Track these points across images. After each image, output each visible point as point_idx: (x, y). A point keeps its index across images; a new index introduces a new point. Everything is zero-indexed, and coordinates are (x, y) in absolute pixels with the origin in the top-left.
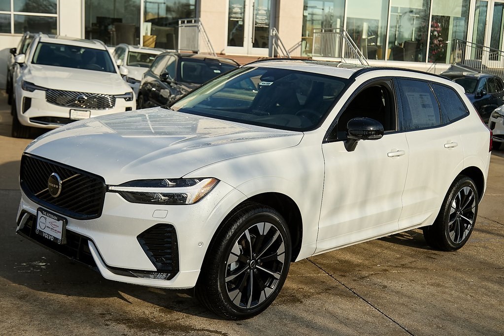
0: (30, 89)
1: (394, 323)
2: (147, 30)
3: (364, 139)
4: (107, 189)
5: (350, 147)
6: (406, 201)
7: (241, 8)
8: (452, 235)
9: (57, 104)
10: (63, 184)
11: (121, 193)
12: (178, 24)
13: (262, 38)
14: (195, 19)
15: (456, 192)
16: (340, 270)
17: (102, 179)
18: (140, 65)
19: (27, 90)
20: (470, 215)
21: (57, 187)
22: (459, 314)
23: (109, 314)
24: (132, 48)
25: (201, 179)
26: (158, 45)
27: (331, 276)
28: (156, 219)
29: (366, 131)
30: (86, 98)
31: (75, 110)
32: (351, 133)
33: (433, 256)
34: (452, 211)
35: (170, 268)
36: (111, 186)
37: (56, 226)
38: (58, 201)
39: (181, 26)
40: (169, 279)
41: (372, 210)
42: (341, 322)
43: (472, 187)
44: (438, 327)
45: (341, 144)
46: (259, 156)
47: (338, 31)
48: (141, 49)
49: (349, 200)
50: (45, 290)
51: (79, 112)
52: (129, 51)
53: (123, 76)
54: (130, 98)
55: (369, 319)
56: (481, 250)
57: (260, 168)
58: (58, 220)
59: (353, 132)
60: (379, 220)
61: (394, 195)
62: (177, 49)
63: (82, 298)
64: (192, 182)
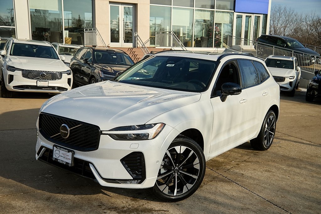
0: (12, 70)
1: (259, 197)
2: (66, 34)
3: (231, 95)
4: (101, 133)
5: (223, 100)
6: (247, 126)
7: (116, 22)
8: (266, 142)
9: (29, 78)
10: (71, 130)
11: (110, 135)
12: (84, 31)
13: (129, 37)
14: (94, 28)
15: (267, 119)
16: (215, 166)
17: (98, 128)
18: (65, 53)
19: (10, 71)
20: (273, 130)
21: (67, 132)
22: (288, 188)
23: (103, 205)
24: (60, 45)
25: (155, 124)
26: (73, 43)
27: (212, 170)
28: (131, 149)
29: (232, 90)
30: (45, 74)
31: (39, 81)
32: (224, 92)
33: (257, 154)
34: (266, 129)
35: (141, 177)
36: (103, 131)
37: (67, 155)
38: (67, 141)
39: (85, 32)
40: (140, 183)
41: (233, 133)
42: (231, 198)
43: (274, 115)
44: (282, 197)
45: (218, 98)
46: (182, 108)
47: (168, 33)
48: (64, 45)
49: (223, 129)
50: (60, 193)
51: (42, 82)
52: (59, 47)
53: (63, 61)
54: (69, 73)
55: (245, 195)
56: (279, 149)
57: (183, 115)
58: (68, 152)
59: (224, 91)
60: (236, 138)
61: (242, 123)
62: (84, 44)
63: (83, 196)
64: (150, 126)
